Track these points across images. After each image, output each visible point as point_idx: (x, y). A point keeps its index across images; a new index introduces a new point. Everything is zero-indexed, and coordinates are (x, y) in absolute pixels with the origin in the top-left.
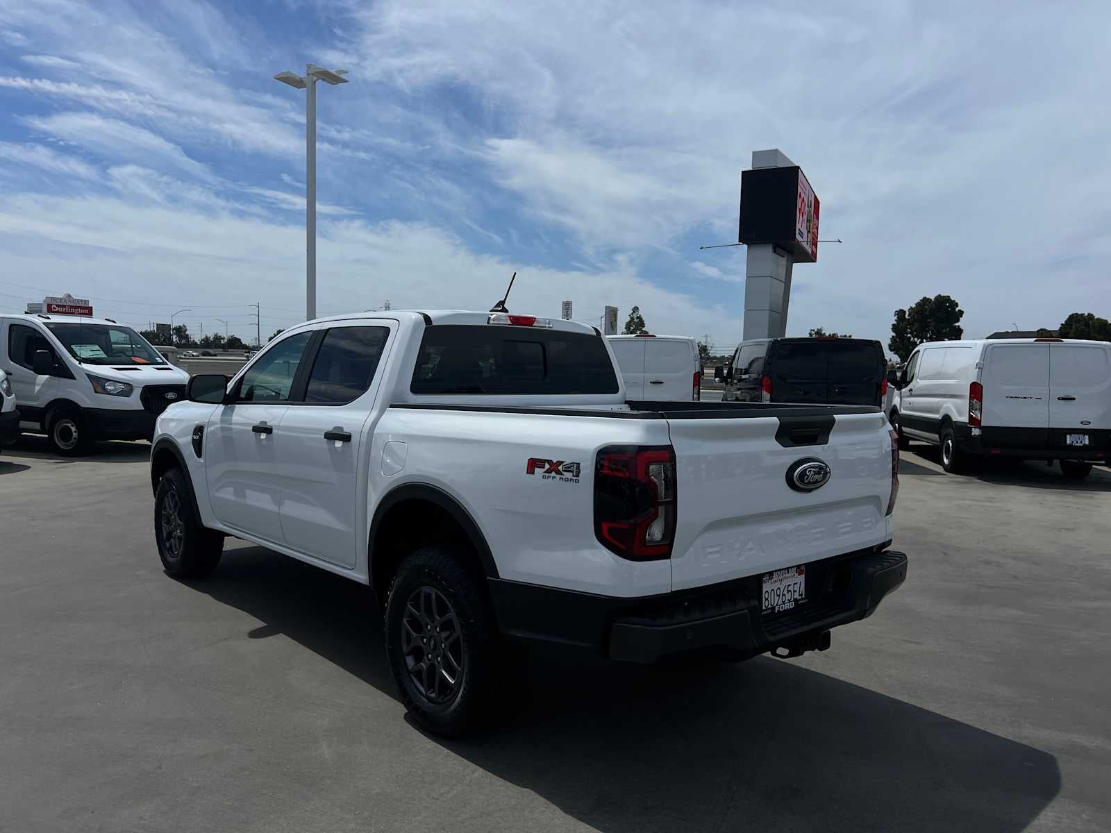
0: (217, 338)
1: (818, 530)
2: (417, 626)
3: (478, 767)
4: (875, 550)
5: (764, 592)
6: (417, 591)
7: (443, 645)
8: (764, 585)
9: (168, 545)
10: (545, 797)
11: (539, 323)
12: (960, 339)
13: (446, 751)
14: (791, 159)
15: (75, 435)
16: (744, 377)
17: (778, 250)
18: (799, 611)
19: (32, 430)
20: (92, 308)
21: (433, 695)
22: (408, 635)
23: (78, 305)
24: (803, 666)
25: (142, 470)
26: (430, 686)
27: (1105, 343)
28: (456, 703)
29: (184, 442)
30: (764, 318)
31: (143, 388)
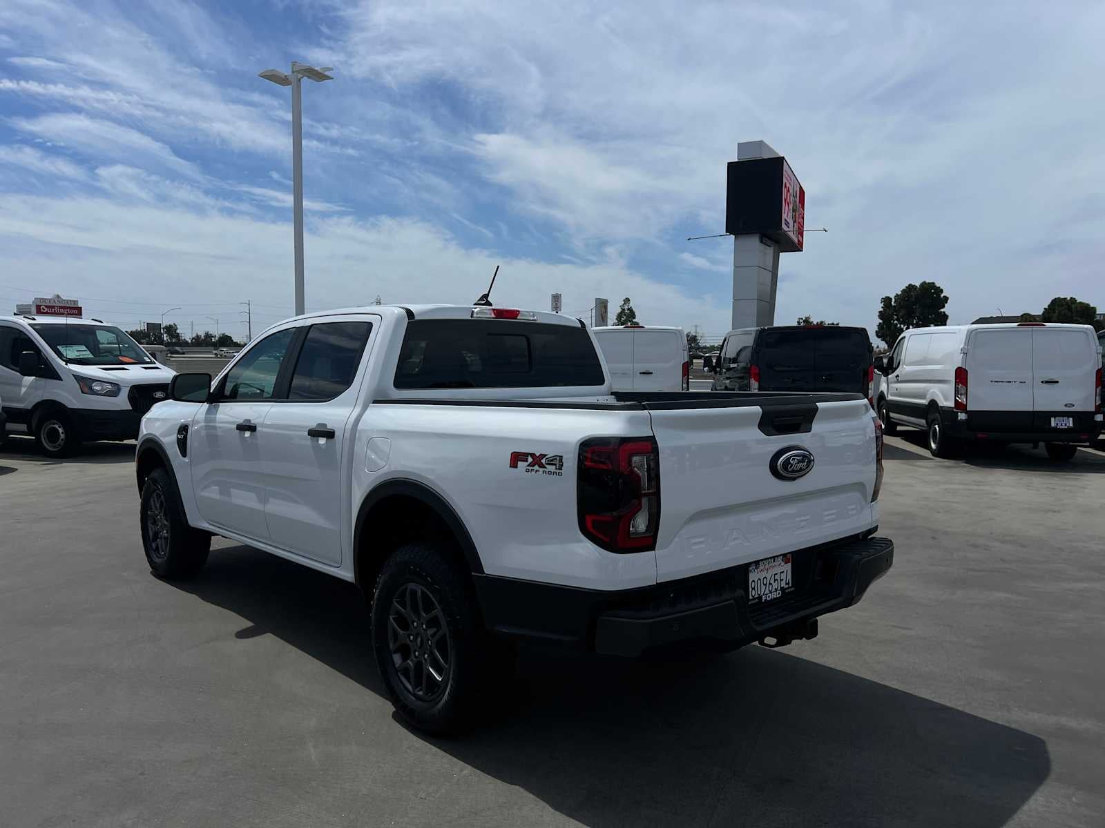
0: (208, 336)
1: (802, 518)
2: (404, 623)
3: (466, 765)
4: (861, 537)
5: (750, 582)
6: (404, 587)
7: (430, 642)
8: (750, 575)
9: (154, 545)
10: (534, 794)
11: (523, 315)
12: (945, 325)
13: (434, 749)
14: (777, 151)
15: (62, 436)
16: (732, 366)
17: (765, 239)
18: (787, 600)
19: (18, 431)
20: (81, 308)
21: (421, 693)
22: (395, 632)
23: (68, 305)
24: (793, 654)
25: (127, 470)
26: (417, 684)
27: (1086, 326)
28: (443, 701)
29: (169, 441)
30: (753, 307)
31: (131, 387)
